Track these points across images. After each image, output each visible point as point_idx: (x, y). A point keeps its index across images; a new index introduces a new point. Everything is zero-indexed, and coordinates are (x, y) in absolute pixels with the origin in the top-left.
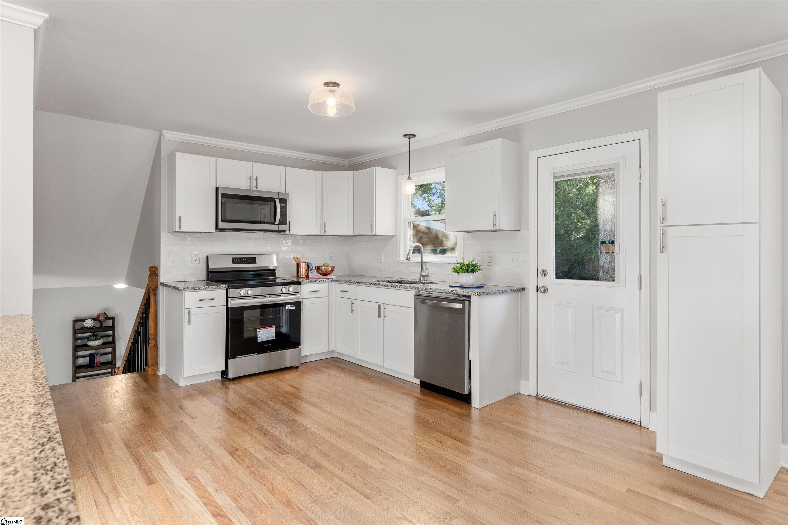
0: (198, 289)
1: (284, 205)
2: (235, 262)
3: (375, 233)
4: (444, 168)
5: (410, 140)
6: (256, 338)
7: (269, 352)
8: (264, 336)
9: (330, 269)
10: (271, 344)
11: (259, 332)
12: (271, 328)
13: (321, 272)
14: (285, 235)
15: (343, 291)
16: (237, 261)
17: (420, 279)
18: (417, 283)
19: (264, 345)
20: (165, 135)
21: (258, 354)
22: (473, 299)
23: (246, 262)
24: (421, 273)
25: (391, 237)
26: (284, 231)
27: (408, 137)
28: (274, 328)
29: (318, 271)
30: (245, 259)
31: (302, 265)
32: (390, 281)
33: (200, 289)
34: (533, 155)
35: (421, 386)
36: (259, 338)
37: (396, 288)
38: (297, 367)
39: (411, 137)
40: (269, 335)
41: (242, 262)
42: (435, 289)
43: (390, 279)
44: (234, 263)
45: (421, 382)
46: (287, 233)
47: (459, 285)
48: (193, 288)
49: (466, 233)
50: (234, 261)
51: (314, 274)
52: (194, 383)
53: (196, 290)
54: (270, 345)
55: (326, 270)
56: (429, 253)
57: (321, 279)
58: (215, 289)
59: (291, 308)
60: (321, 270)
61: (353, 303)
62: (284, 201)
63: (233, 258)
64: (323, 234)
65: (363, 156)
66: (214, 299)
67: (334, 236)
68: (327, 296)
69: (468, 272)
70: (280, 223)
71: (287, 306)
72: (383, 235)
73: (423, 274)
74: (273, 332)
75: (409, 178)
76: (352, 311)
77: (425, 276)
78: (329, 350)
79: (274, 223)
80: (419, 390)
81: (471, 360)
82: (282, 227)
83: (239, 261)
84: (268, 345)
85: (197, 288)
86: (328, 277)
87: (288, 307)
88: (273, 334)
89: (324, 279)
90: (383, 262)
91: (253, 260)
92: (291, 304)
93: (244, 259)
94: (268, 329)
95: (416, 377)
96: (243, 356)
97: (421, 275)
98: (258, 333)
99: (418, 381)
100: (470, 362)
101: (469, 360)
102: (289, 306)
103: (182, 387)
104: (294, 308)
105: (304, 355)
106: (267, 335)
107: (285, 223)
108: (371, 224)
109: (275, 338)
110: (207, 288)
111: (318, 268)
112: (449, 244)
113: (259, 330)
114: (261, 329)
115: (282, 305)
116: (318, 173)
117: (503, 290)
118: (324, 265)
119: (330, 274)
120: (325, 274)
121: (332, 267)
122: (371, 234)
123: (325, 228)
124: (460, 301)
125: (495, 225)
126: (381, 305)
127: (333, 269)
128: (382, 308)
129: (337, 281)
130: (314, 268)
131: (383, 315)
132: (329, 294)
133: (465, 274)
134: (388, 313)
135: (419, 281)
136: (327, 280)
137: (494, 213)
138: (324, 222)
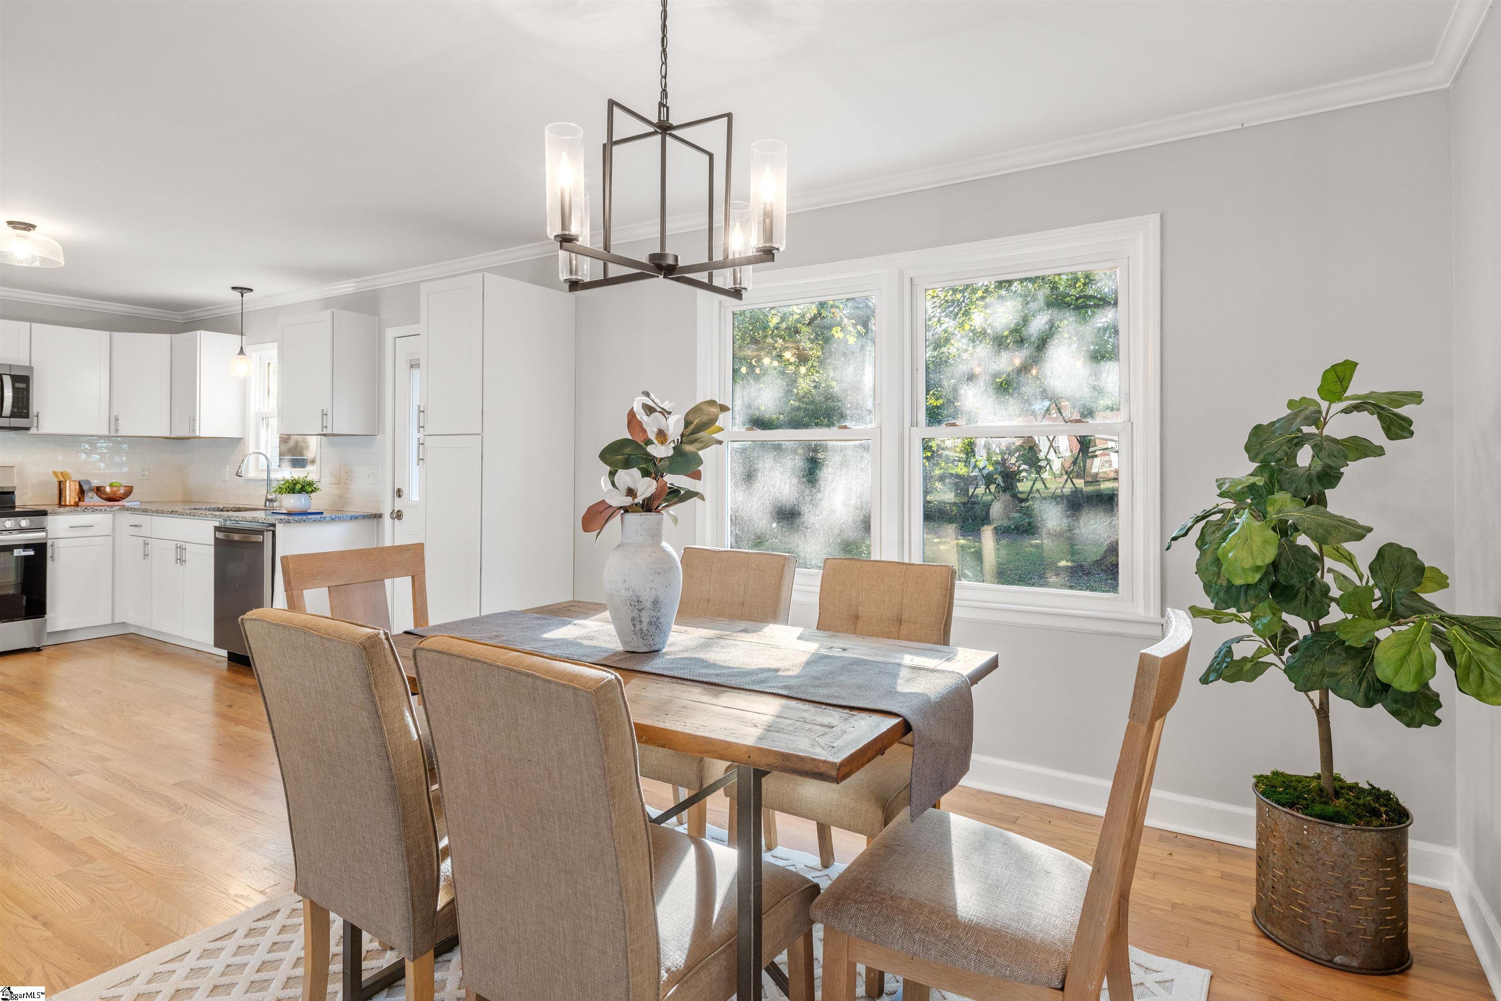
1: (20, 385)
3: (198, 434)
4: (276, 343)
5: (242, 296)
9: (122, 491)
13: (104, 496)
14: (31, 434)
15: (135, 526)
17: (265, 506)
18: (258, 510)
22: (279, 528)
24: (267, 496)
25: (238, 440)
26: (27, 429)
27: (240, 290)
29: (98, 494)
31: (67, 484)
34: (390, 333)
35: (229, 660)
37: (195, 518)
38: (37, 650)
39: (244, 291)
42: (240, 519)
43: (221, 507)
45: (229, 653)
46: (33, 431)
47: (285, 511)
49: (323, 437)
51: (92, 499)
55: (115, 493)
56: (285, 467)
57: (96, 508)
59: (24, 553)
60: (105, 493)
61: (146, 544)
62: (22, 380)
64: (113, 434)
65: (201, 310)
68: (111, 534)
69: (294, 493)
70: (13, 415)
71: (14, 550)
72: (228, 438)
73: (269, 497)
75: (242, 352)
76: (146, 555)
77: (271, 501)
78: (113, 620)
80: (225, 664)
82: (17, 422)
86: (120, 503)
87: (18, 552)
89: (102, 508)
90: (226, 478)
92: (24, 547)
95: (218, 644)
97: (267, 500)
99: (224, 653)
102: (21, 549)
104: (31, 553)
105: (56, 631)
107: (26, 415)
108: (192, 420)
111: (99, 490)
112: (310, 454)
115: (9, 548)
116: (105, 334)
117: (333, 517)
118: (111, 485)
119: (124, 499)
120: (111, 499)
121: (127, 488)
122: (192, 435)
123: (116, 425)
124: (261, 532)
125: (326, 427)
126: (178, 543)
127: (129, 491)
128: (180, 549)
129: (127, 509)
130: (91, 490)
131: (181, 560)
132: (114, 531)
133: (291, 495)
134: (188, 556)
135: (263, 508)
136: (108, 509)
137: (323, 411)
138: (114, 413)
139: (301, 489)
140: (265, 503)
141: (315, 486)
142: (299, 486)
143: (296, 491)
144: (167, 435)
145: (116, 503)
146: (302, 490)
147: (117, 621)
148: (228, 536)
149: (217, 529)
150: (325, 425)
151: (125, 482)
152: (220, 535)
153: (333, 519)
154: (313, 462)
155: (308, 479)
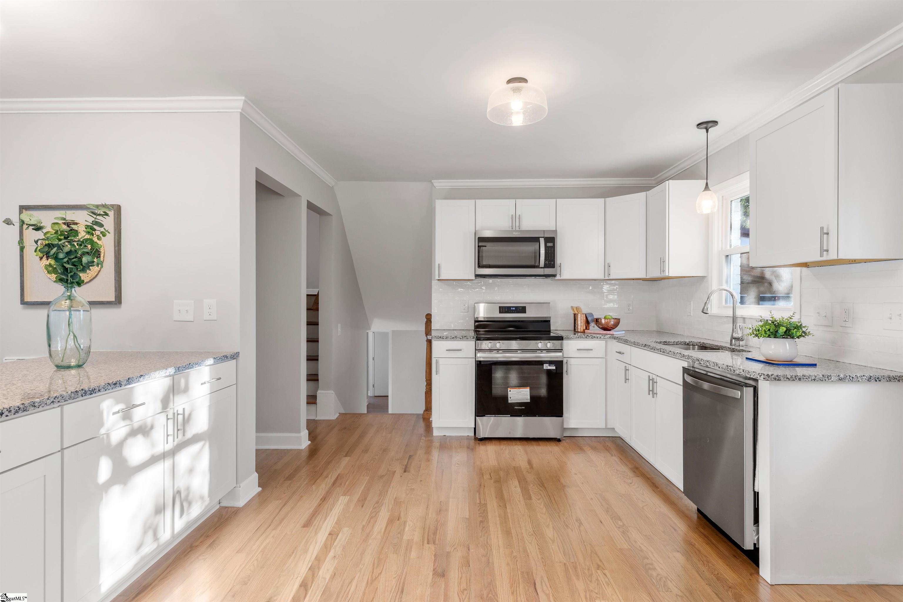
0: (446, 339)
1: (549, 244)
2: (502, 312)
3: (667, 274)
5: (707, 131)
6: (506, 398)
7: (524, 416)
8: (516, 396)
9: (613, 322)
10: (525, 408)
11: (510, 391)
12: (525, 388)
13: (601, 326)
14: (557, 280)
15: (620, 353)
16: (504, 310)
17: (731, 344)
18: (724, 349)
19: (516, 408)
20: (435, 184)
21: (511, 416)
22: (763, 386)
23: (514, 311)
24: (733, 334)
25: (703, 277)
26: (554, 276)
27: (705, 126)
28: (529, 389)
29: (597, 324)
30: (514, 309)
31: (579, 316)
32: (688, 344)
33: (448, 338)
35: (697, 515)
36: (510, 398)
37: (665, 354)
38: (559, 440)
39: (710, 125)
40: (522, 396)
41: (509, 311)
42: (707, 361)
44: (500, 312)
45: (697, 508)
46: (558, 277)
47: (762, 359)
48: (440, 337)
50: (501, 310)
51: (593, 328)
52: (447, 435)
53: (443, 340)
54: (523, 408)
55: (607, 323)
56: (751, 303)
57: (594, 335)
58: (463, 340)
59: (549, 368)
60: (601, 324)
61: (626, 370)
62: (551, 240)
63: (500, 307)
64: (607, 278)
65: (669, 169)
66: (461, 350)
67: (633, 279)
68: (604, 357)
69: (775, 337)
70: (546, 266)
71: (544, 365)
72: (693, 276)
73: (735, 335)
74: (527, 394)
75: (707, 189)
76: (626, 380)
77: (737, 339)
78: (606, 425)
79: (538, 267)
80: (695, 518)
81: (758, 493)
82: (548, 271)
83: (506, 310)
84: (521, 408)
85: (444, 338)
86: (611, 332)
87: (546, 367)
88: (527, 396)
89: (598, 335)
90: (692, 315)
91: (523, 310)
92: (550, 363)
93: (512, 308)
94: (521, 390)
95: (687, 494)
96: (494, 416)
97: (733, 338)
98: (509, 393)
100: (756, 495)
101: (755, 492)
102: (548, 365)
103: (434, 436)
104: (554, 368)
105: (569, 427)
106: (520, 396)
107: (553, 266)
108: (662, 262)
109: (529, 401)
110: (454, 338)
111: (597, 321)
112: (780, 287)
113: (510, 389)
114: (512, 389)
115: (541, 363)
116: (601, 201)
118: (605, 318)
119: (614, 328)
120: (605, 329)
121: (615, 320)
122: (662, 275)
123: (609, 270)
124: (738, 385)
125: (827, 251)
126: (651, 375)
127: (617, 322)
128: (652, 382)
129: (615, 338)
130: (593, 321)
131: (652, 392)
132: (606, 355)
133: (772, 340)
134: (659, 388)
135: (728, 345)
136: (602, 337)
137: (822, 228)
138: (607, 262)
139: (785, 332)
140: (731, 341)
141: (804, 329)
142: (782, 330)
143: (778, 335)
144: (644, 276)
145: (608, 332)
146: (788, 334)
147: (609, 427)
148: (696, 383)
149: (686, 371)
150: (825, 248)
151: (615, 315)
152: (689, 379)
153: (840, 380)
154: (787, 297)
155: (795, 320)
